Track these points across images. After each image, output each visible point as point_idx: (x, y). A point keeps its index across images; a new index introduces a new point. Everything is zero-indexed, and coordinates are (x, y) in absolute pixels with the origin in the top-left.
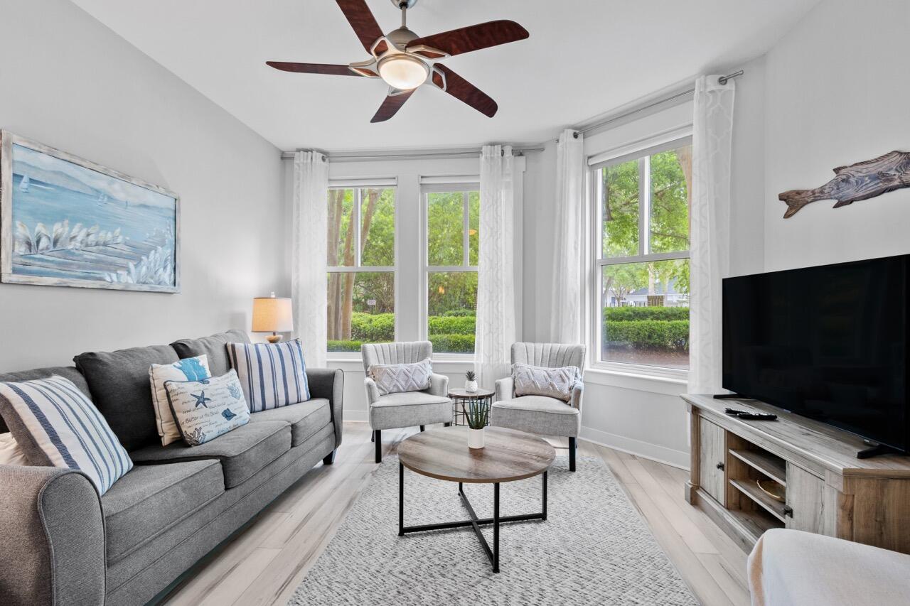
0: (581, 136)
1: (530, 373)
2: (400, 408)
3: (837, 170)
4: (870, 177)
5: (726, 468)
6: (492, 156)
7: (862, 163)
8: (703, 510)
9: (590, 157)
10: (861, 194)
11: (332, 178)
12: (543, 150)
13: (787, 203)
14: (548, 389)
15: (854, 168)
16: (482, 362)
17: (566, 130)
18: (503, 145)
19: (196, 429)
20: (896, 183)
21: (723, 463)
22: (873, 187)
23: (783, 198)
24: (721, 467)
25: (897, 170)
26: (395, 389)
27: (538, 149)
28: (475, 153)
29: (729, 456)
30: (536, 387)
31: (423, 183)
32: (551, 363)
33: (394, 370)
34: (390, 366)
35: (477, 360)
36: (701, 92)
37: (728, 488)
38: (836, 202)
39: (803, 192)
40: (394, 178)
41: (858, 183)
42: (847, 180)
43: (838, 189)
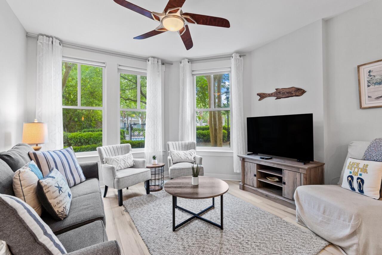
0: (190, 62)
1: (178, 154)
2: (131, 176)
3: (276, 89)
4: (286, 92)
5: (257, 176)
6: (154, 62)
7: (284, 89)
8: (247, 191)
9: (193, 71)
10: (284, 96)
11: (64, 55)
12: (172, 64)
13: (260, 96)
14: (186, 159)
15: (282, 89)
16: (150, 151)
17: (185, 59)
18: (158, 59)
19: (64, 208)
20: (294, 95)
21: (256, 174)
22: (287, 95)
23: (258, 94)
24: (255, 175)
25: (294, 92)
26: (120, 168)
27: (170, 63)
28: (146, 59)
29: (258, 172)
30: (182, 159)
31: (119, 68)
32: (183, 149)
33: (118, 159)
34: (115, 157)
35: (147, 151)
36: (235, 58)
37: (258, 181)
38: (276, 98)
39: (265, 94)
40: (104, 63)
41: (283, 93)
42: (280, 92)
43: (277, 94)
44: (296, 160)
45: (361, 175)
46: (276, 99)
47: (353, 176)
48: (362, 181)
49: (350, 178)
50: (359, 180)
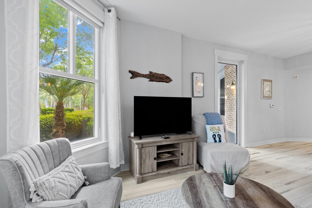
3: (150, 72)
5: (156, 158)
13: (132, 74)
22: (159, 80)
37: (157, 163)
41: (157, 78)
42: (153, 76)
43: (151, 77)
44: (175, 133)
45: (218, 133)
46: (149, 81)
47: (216, 134)
48: (220, 136)
49: (214, 136)
50: (219, 136)
